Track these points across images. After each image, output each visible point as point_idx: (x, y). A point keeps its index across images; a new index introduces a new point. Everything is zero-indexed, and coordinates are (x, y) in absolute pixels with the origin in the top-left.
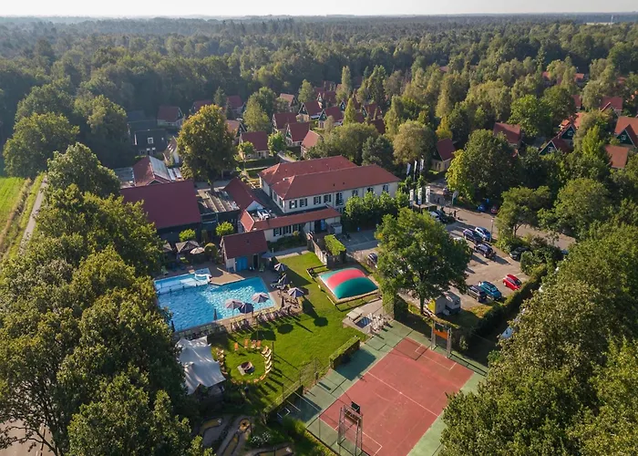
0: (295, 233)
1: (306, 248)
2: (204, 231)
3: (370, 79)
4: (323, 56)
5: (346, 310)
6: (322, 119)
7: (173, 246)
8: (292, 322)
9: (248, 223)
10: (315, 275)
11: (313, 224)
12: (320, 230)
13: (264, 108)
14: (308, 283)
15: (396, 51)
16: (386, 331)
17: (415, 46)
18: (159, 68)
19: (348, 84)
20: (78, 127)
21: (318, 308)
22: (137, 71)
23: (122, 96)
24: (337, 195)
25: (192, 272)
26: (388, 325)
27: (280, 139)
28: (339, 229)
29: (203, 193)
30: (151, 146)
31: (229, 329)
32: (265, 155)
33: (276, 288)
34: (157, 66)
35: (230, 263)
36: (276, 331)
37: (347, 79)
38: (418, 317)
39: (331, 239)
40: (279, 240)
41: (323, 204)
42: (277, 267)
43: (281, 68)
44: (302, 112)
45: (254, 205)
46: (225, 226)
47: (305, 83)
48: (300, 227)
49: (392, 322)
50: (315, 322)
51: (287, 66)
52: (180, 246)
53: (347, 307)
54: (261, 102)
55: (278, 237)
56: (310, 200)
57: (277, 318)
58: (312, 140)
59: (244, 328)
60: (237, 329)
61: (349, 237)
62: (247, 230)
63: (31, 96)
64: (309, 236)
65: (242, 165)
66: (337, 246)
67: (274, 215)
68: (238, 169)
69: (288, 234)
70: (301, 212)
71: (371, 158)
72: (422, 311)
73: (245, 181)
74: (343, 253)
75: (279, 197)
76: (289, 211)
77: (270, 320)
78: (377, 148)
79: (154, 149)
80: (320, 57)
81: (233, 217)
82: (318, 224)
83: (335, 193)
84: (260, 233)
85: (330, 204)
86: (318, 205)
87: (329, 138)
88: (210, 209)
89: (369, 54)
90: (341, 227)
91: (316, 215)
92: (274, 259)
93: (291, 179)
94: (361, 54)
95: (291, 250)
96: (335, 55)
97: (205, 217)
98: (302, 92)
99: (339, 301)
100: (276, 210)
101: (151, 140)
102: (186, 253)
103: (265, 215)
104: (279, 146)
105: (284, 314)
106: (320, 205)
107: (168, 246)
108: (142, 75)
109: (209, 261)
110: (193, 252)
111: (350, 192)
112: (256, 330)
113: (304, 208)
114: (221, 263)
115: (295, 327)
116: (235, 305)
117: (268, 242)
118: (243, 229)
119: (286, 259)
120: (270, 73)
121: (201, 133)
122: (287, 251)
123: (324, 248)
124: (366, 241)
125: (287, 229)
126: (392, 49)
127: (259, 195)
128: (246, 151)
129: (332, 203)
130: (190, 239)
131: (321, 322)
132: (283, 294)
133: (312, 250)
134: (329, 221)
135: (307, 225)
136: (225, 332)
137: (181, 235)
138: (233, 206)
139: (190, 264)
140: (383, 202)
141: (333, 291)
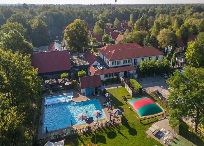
0: (115, 77)
1: (121, 84)
2: (72, 74)
3: (141, 19)
4: (123, 11)
5: (147, 124)
6: (123, 32)
7: (57, 80)
8: (116, 130)
9: (93, 71)
10: (126, 100)
11: (123, 73)
12: (127, 76)
13: (101, 26)
14: (123, 104)
15: (149, 11)
16: (176, 143)
17: (156, 9)
18: (64, 13)
19: (133, 21)
20: (27, 29)
21: (130, 121)
22: (55, 13)
23: (49, 22)
24: (135, 60)
25: (65, 94)
26: (176, 139)
27: (107, 37)
28: (136, 76)
29: (75, 58)
30: (57, 39)
31: (79, 132)
32: (101, 44)
33: (106, 107)
34: (63, 12)
35: (83, 90)
36: (106, 136)
37: (132, 19)
38: (193, 134)
39: (133, 81)
40: (107, 80)
41: (128, 64)
42: (107, 95)
43: (107, 15)
44: (115, 30)
45: (96, 63)
46: (82, 72)
47: (116, 19)
48: (117, 74)
49: (178, 136)
50: (129, 132)
51: (109, 14)
52: (60, 81)
53: (147, 123)
54: (100, 25)
55: (107, 78)
56: (122, 61)
57: (107, 127)
58: (120, 38)
59: (88, 132)
60: (84, 133)
61: (141, 80)
62: (92, 75)
63: (11, 17)
64: (122, 79)
65: (91, 47)
66: (137, 85)
67: (105, 68)
68: (90, 49)
69: (111, 77)
70: (118, 67)
71: (148, 45)
72: (196, 131)
73: (92, 53)
74: (141, 89)
75: (107, 60)
76: (112, 66)
77: (103, 127)
78: (151, 40)
79: (58, 40)
80: (121, 12)
81: (86, 68)
82: (125, 73)
83: (134, 59)
84: (98, 76)
85: (131, 64)
86: (125, 64)
87: (128, 37)
88: (76, 64)
89: (139, 11)
90: (137, 75)
91: (125, 69)
92: (105, 90)
93: (113, 52)
94: (136, 11)
95: (113, 85)
96: (127, 11)
97: (73, 68)
98: (115, 22)
99: (142, 117)
100: (106, 66)
101: (57, 37)
102: (62, 84)
103: (101, 68)
104: (106, 40)
105: (110, 124)
106: (126, 64)
107: (54, 80)
108: (57, 14)
109: (73, 89)
110: (66, 84)
111: (141, 59)
112: (94, 134)
113: (119, 65)
114: (78, 90)
115: (118, 134)
116: (83, 118)
117: (102, 80)
118: (91, 74)
119: (111, 89)
120: (103, 16)
121: (74, 31)
122: (111, 86)
123: (129, 85)
124: (150, 83)
125: (111, 75)
126: (148, 10)
127: (99, 59)
128: (94, 42)
129: (132, 64)
130: (65, 77)
131: (133, 132)
132: (110, 111)
133: (123, 86)
134: (131, 72)
135: (121, 73)
136: (77, 134)
137: (61, 75)
138: (86, 63)
139: (64, 90)
140: (158, 64)
141: (138, 112)
